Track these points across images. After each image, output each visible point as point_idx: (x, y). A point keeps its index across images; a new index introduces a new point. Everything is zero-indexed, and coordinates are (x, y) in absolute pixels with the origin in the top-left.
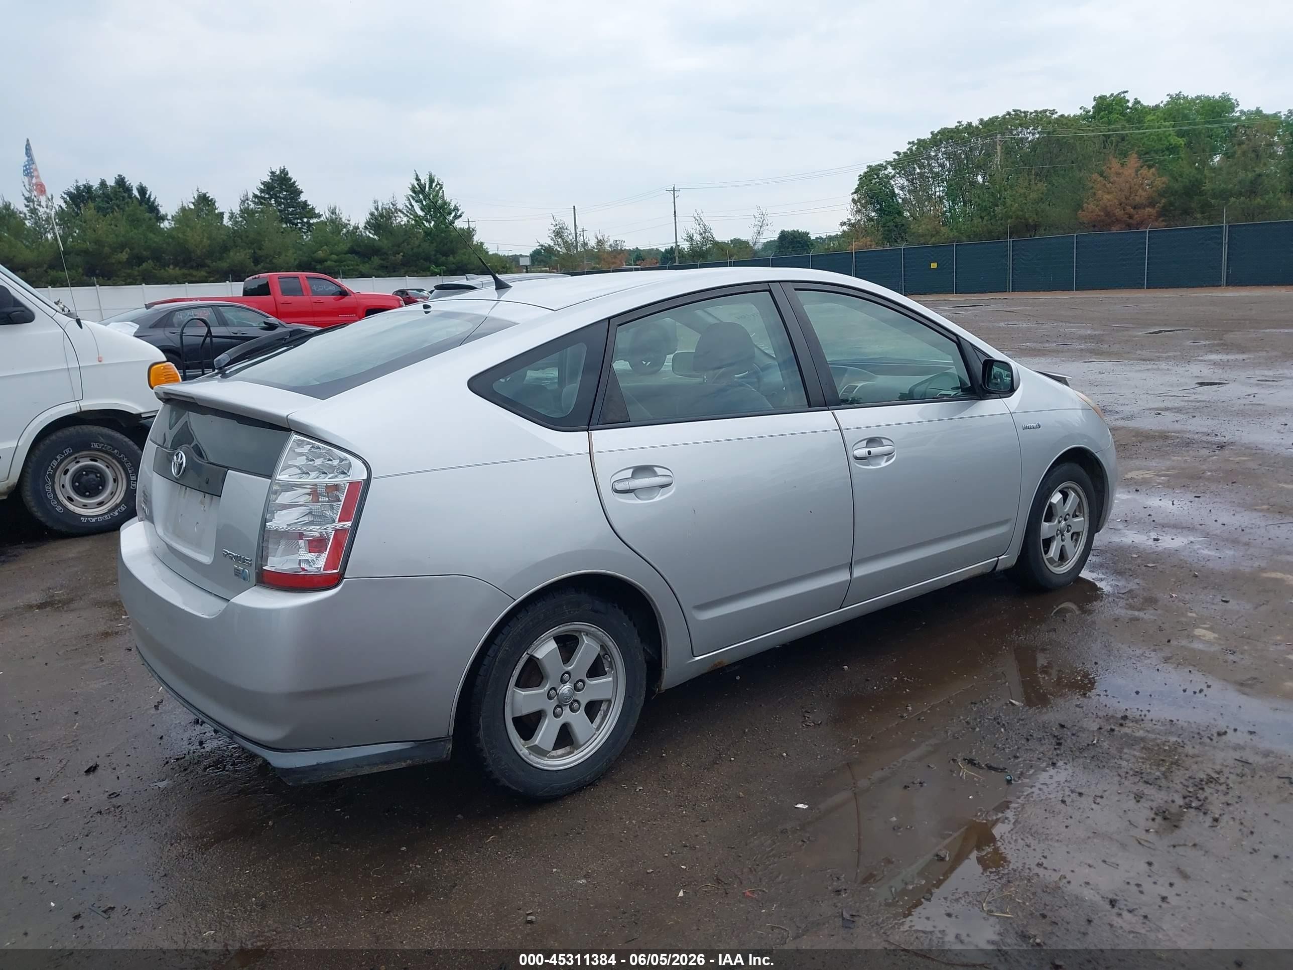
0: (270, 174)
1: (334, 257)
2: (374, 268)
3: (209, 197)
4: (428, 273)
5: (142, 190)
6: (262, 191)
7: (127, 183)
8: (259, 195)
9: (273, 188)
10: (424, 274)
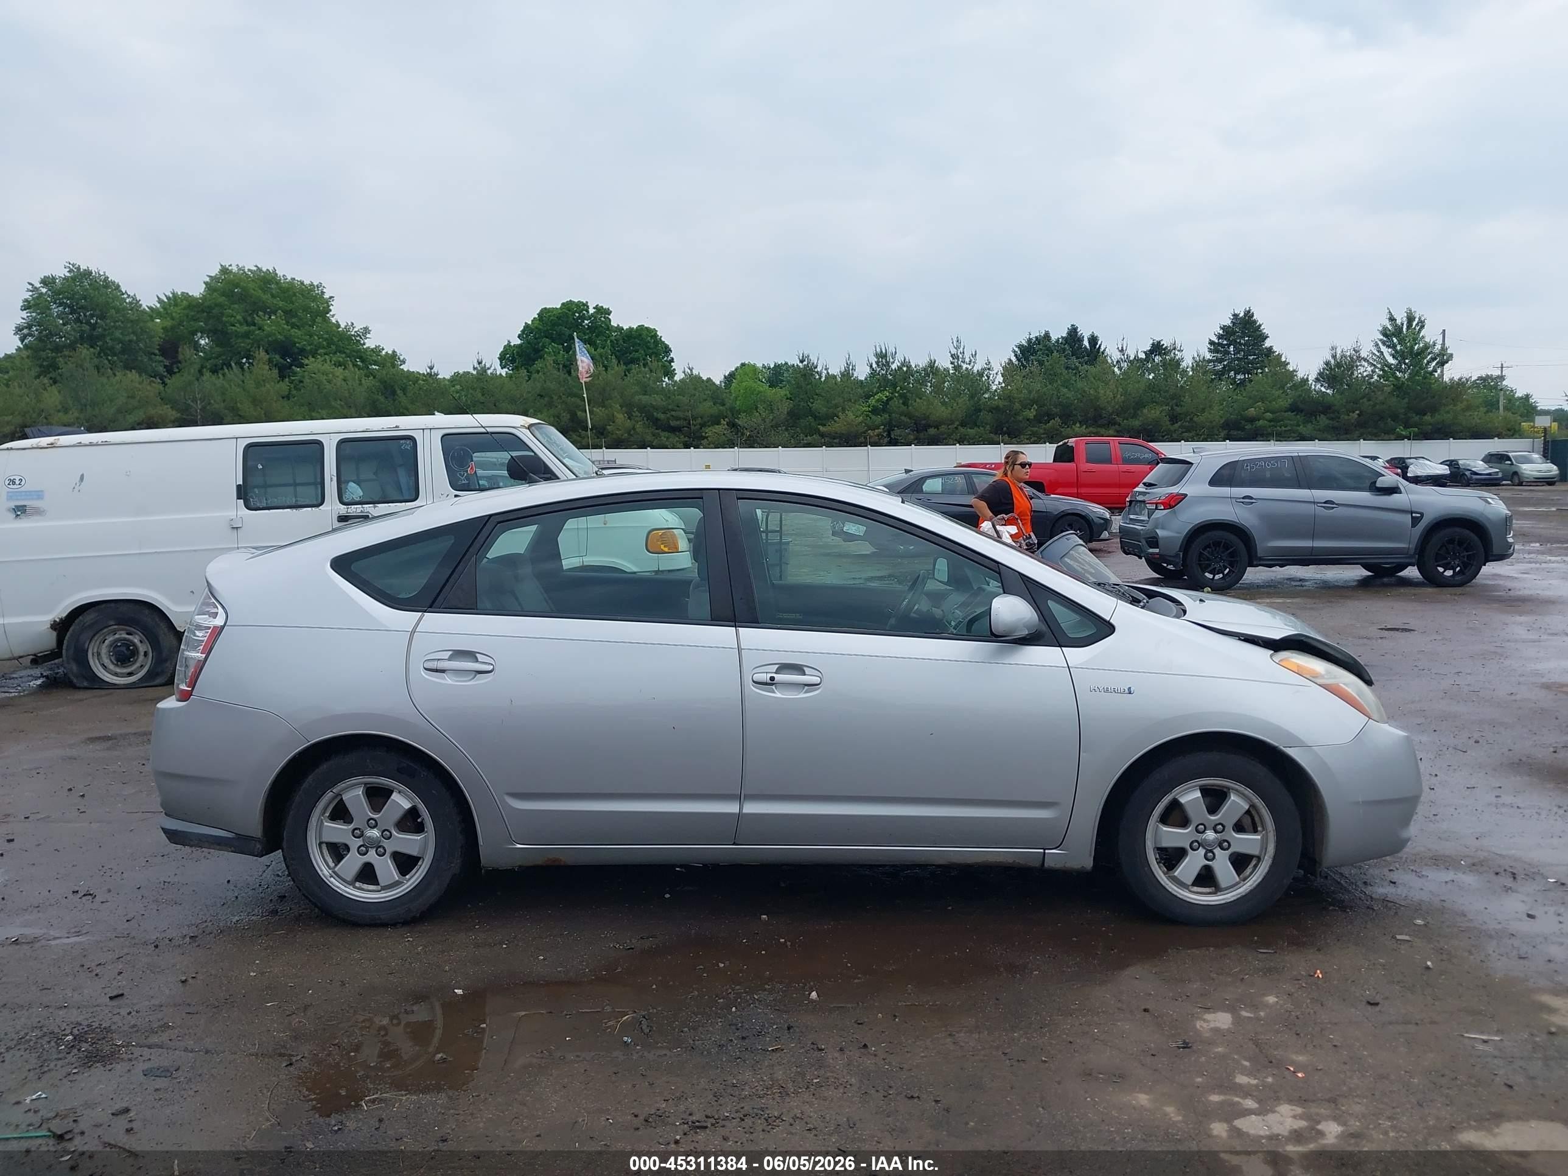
0: (1232, 317)
1: (1269, 415)
2: (1319, 430)
3: (1163, 345)
4: (1393, 437)
5: (1093, 340)
6: (1220, 337)
7: (1079, 334)
8: (1217, 341)
9: (1234, 333)
10: (1386, 437)
